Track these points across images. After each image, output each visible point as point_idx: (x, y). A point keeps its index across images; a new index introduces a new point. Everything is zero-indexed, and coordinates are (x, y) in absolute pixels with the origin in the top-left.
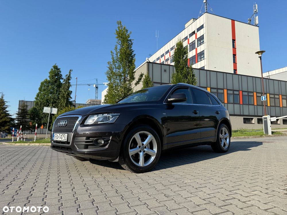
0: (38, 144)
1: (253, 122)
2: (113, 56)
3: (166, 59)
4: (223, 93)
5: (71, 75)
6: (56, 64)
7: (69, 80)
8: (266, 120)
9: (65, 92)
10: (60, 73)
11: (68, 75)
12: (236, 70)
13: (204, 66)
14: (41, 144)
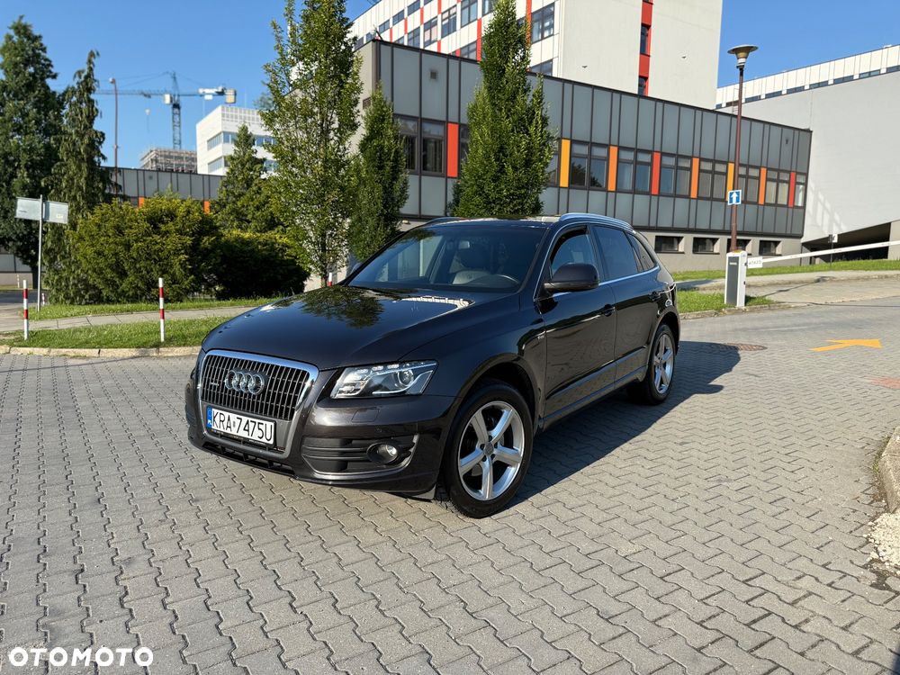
0: (45, 351)
1: (680, 250)
2: (279, 41)
3: (425, 22)
4: (607, 159)
5: (95, 72)
6: (21, 17)
7: (90, 90)
8: (735, 264)
9: (82, 137)
10: (43, 54)
11: (83, 72)
12: (646, 79)
13: (551, 60)
14: (54, 352)
